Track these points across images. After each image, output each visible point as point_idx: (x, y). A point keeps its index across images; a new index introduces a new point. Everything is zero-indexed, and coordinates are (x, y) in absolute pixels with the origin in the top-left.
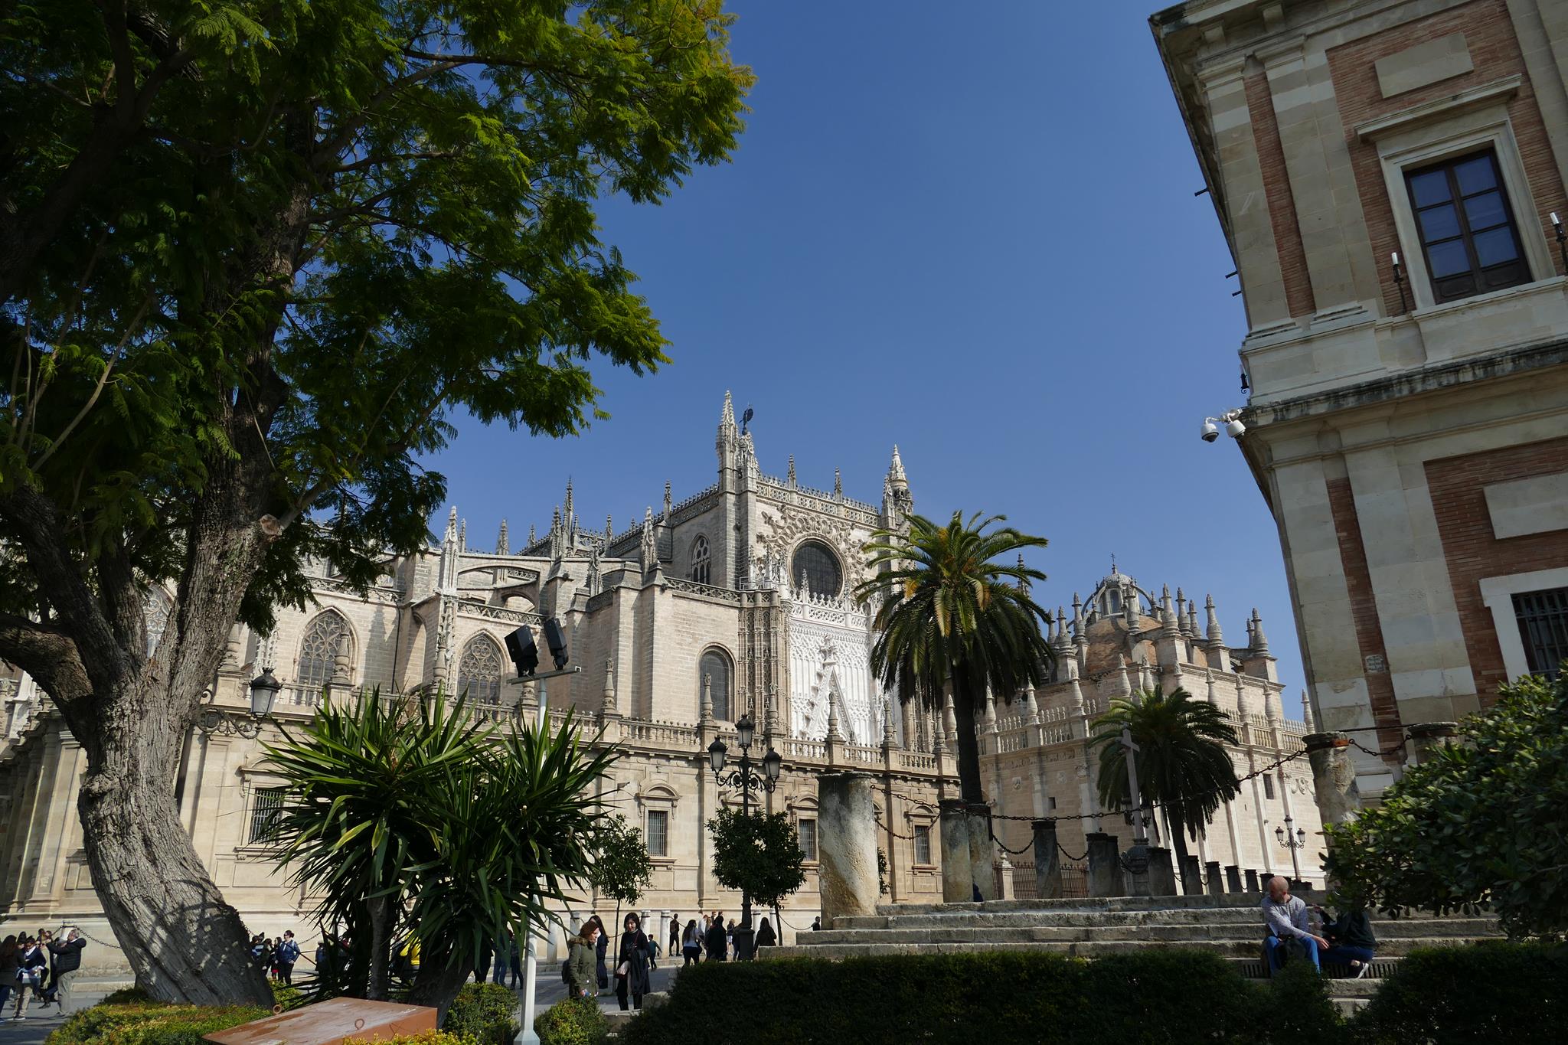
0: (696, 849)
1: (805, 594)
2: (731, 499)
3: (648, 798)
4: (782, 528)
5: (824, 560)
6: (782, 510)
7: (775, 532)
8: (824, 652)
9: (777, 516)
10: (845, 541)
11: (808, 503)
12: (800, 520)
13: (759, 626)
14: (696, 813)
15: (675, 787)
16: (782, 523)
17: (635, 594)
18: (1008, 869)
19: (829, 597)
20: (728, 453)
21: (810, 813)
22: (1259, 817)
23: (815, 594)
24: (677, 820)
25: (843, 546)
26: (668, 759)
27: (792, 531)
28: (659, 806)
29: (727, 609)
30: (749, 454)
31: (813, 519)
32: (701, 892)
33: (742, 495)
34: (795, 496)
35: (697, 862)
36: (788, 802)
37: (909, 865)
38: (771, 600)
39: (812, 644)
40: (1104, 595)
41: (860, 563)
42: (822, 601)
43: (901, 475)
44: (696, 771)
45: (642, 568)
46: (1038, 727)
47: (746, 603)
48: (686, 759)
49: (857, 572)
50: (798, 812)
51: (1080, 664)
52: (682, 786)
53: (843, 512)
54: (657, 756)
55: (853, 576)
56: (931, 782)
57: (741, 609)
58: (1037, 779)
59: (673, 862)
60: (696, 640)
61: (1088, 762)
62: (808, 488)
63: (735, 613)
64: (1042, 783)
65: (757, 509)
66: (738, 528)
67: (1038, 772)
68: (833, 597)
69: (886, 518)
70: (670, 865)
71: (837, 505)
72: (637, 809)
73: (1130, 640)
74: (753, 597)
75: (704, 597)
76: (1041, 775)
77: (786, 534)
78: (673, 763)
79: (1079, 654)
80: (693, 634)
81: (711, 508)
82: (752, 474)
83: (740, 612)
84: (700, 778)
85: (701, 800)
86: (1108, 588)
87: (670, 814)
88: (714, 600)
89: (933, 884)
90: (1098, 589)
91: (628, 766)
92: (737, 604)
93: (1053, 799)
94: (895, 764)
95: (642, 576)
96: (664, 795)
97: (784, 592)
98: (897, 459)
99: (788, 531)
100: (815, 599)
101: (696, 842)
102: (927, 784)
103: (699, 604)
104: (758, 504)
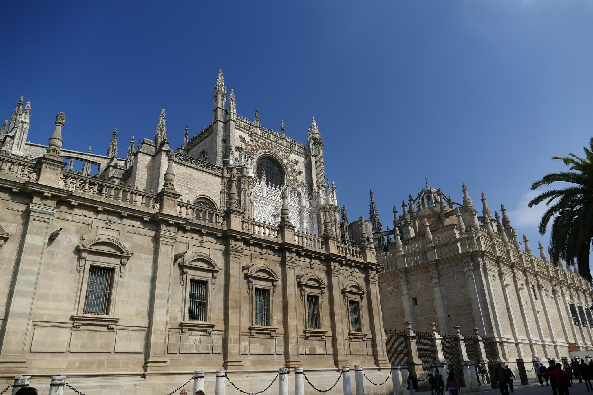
0: (145, 309)
1: (264, 183)
2: (220, 125)
3: (91, 252)
4: (251, 146)
5: (275, 168)
6: (251, 136)
7: (247, 147)
8: (275, 216)
9: (248, 139)
10: (287, 159)
11: (266, 135)
12: (261, 143)
13: (235, 190)
14: (149, 274)
15: (127, 245)
16: (251, 143)
17: (149, 158)
18: (413, 337)
19: (278, 186)
20: (219, 100)
21: (265, 283)
22: (534, 309)
23: (270, 183)
24: (126, 279)
25: (285, 161)
26: (122, 217)
27: (257, 148)
28: (104, 262)
29: (213, 177)
30: (232, 100)
31: (268, 144)
32: (147, 354)
33: (227, 123)
34: (258, 129)
35: (145, 323)
36: (245, 272)
37: (346, 331)
38: (242, 173)
39: (267, 211)
40: (423, 199)
41: (295, 172)
42: (274, 188)
43: (317, 131)
44: (153, 233)
45: (156, 144)
46: (403, 256)
47: (226, 174)
48: (141, 219)
49: (293, 176)
50: (255, 282)
51: (415, 230)
52: (135, 246)
53: (286, 144)
54: (106, 212)
55: (291, 178)
56: (360, 268)
57: (222, 178)
58: (404, 287)
59: (116, 321)
60: (191, 192)
61: (438, 274)
62: (266, 126)
63: (219, 180)
64: (408, 289)
65: (236, 134)
66: (224, 141)
67: (405, 283)
68: (280, 186)
69: (309, 150)
70: (111, 325)
71: (283, 139)
72: (76, 263)
73: (442, 216)
74: (230, 170)
75: (198, 167)
76: (407, 284)
77: (253, 149)
78: (126, 221)
79: (415, 224)
80: (189, 188)
81: (209, 135)
82: (233, 111)
83: (222, 179)
84: (156, 239)
85: (155, 261)
86: (425, 194)
87: (117, 271)
88: (205, 169)
89: (364, 348)
90: (419, 196)
91: (69, 217)
92: (221, 175)
93: (415, 299)
94: (333, 250)
95: (156, 149)
96: (112, 250)
97: (251, 172)
98: (314, 123)
99: (254, 148)
100: (270, 186)
101: (146, 302)
102: (357, 270)
103: (194, 171)
104: (237, 130)
